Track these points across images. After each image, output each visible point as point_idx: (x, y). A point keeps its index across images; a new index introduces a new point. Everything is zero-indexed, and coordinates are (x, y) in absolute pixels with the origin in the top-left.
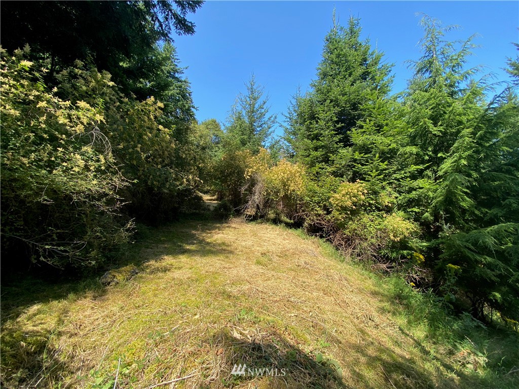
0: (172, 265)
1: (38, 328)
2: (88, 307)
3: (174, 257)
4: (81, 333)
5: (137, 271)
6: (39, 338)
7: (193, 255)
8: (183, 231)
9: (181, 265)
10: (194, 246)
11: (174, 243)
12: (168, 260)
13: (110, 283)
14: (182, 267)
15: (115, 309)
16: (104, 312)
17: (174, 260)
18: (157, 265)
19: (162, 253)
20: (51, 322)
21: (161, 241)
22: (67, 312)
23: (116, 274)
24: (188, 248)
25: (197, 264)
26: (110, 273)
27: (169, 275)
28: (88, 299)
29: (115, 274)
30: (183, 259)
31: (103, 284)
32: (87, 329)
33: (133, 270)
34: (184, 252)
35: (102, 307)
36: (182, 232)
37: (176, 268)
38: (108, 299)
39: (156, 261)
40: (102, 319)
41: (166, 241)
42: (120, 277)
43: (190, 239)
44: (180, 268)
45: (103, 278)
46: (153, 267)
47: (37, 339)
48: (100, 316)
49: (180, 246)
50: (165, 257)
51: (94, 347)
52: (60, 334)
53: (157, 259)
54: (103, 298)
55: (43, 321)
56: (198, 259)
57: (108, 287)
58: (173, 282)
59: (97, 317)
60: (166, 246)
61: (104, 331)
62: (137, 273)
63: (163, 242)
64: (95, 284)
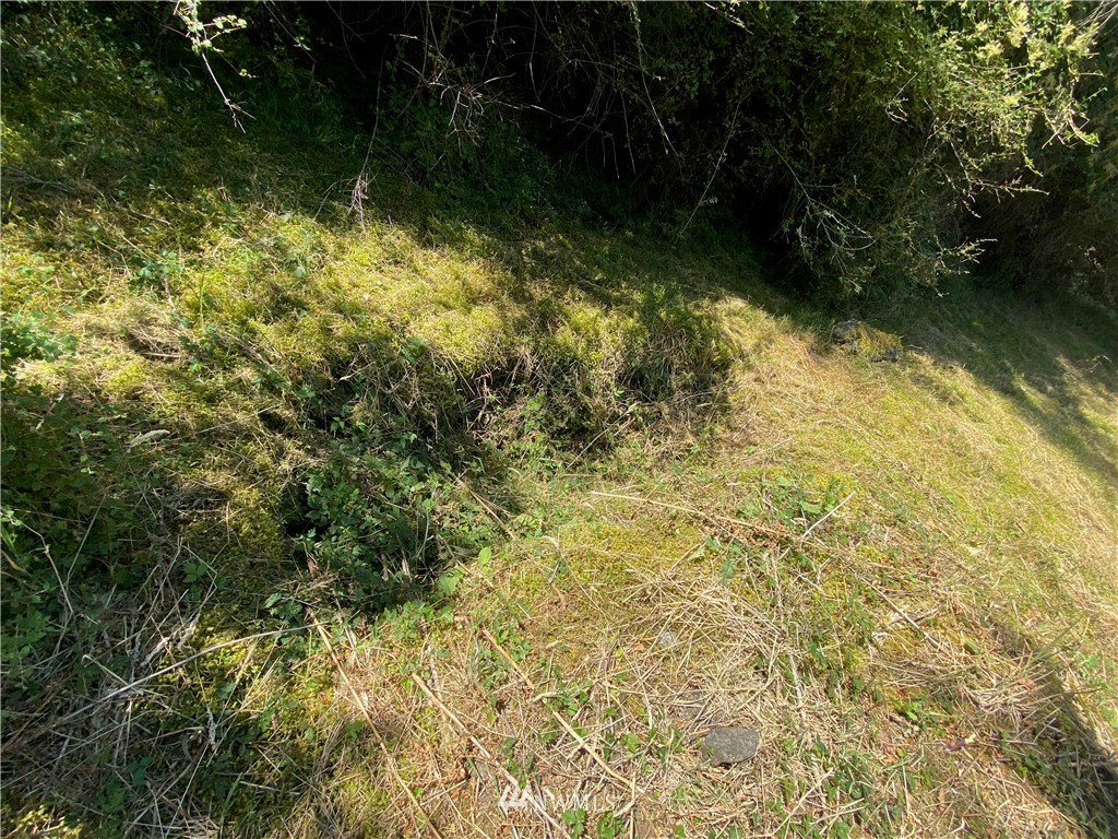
0: (962, 397)
1: (734, 336)
2: (796, 356)
3: (977, 383)
4: (769, 387)
5: (897, 357)
6: (730, 351)
7: (1023, 414)
8: (1038, 340)
9: (982, 414)
10: (1040, 396)
11: (997, 355)
12: (961, 380)
13: (844, 342)
14: (981, 420)
15: (829, 394)
16: (810, 382)
17: (974, 392)
18: (934, 373)
19: (958, 356)
20: (748, 342)
21: (970, 327)
22: (771, 342)
23: (864, 335)
24: (1024, 388)
25: (1020, 443)
26: (857, 326)
27: (947, 414)
28: (803, 344)
29: (862, 334)
30: (996, 404)
31: (834, 336)
32: (779, 388)
33: (892, 350)
34: (1008, 391)
35: (812, 373)
36: (1031, 341)
37: (966, 411)
38: (826, 368)
39: (935, 364)
40: (803, 390)
41: (980, 335)
42: (865, 346)
43: (1044, 373)
44: (975, 419)
45: (841, 326)
46: (922, 372)
47: (726, 350)
48: (803, 384)
49: (1007, 370)
50: (960, 371)
51: (772, 421)
52: (749, 367)
53: (941, 361)
54: (821, 359)
55: (741, 331)
56: (1031, 434)
57: (837, 348)
58: (947, 435)
59: (797, 382)
60: (974, 345)
61: (797, 411)
62: (894, 360)
63: (973, 334)
64: (825, 326)
